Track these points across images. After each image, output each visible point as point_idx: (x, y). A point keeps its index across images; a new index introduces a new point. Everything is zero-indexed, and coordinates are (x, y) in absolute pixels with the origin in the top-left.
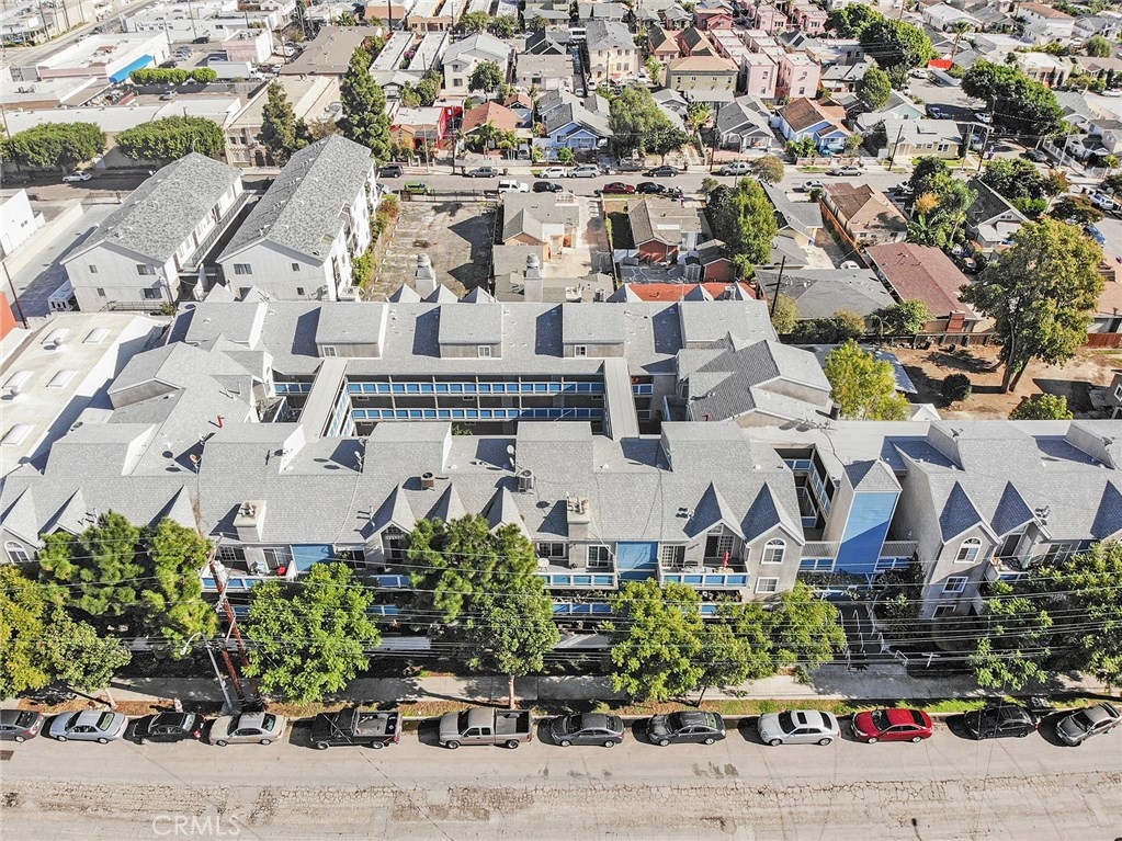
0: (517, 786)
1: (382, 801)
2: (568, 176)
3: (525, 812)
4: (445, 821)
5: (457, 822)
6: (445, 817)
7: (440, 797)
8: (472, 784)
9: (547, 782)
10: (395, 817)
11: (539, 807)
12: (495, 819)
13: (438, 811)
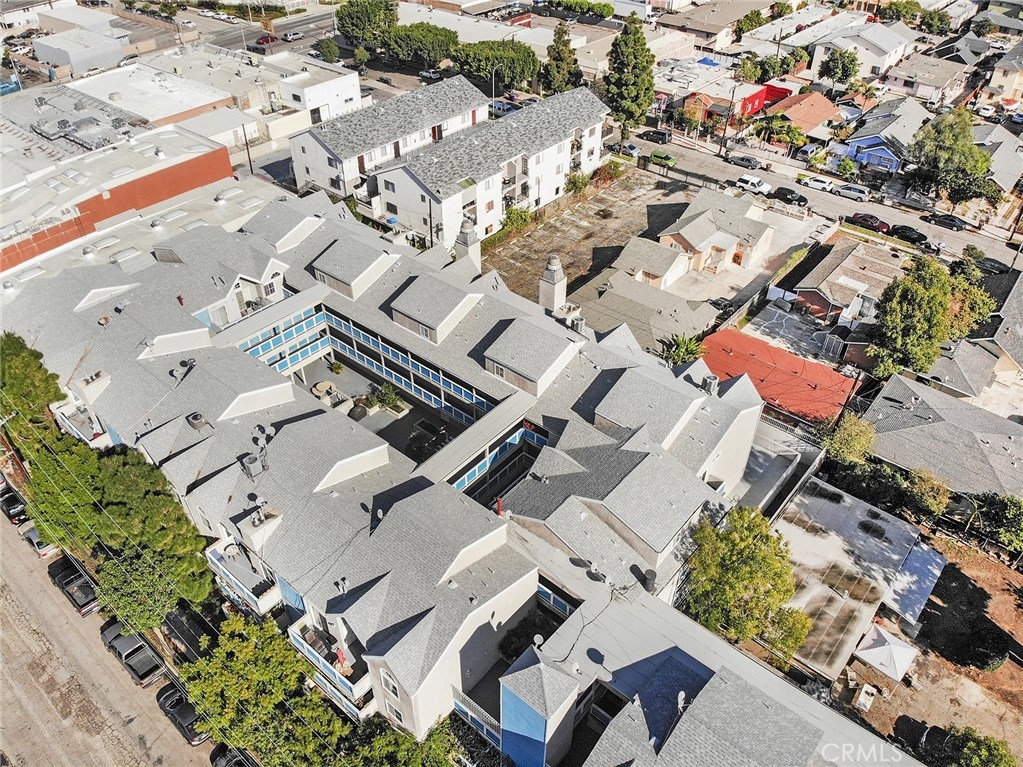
0: (105, 713)
1: (37, 648)
2: (831, 192)
3: (86, 735)
4: (46, 695)
5: (50, 702)
6: (48, 693)
7: (62, 676)
8: (86, 686)
9: (122, 729)
10: (31, 666)
11: (96, 741)
12: (66, 723)
13: (51, 685)
